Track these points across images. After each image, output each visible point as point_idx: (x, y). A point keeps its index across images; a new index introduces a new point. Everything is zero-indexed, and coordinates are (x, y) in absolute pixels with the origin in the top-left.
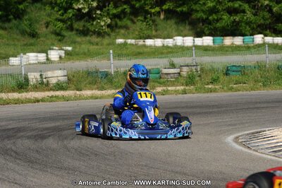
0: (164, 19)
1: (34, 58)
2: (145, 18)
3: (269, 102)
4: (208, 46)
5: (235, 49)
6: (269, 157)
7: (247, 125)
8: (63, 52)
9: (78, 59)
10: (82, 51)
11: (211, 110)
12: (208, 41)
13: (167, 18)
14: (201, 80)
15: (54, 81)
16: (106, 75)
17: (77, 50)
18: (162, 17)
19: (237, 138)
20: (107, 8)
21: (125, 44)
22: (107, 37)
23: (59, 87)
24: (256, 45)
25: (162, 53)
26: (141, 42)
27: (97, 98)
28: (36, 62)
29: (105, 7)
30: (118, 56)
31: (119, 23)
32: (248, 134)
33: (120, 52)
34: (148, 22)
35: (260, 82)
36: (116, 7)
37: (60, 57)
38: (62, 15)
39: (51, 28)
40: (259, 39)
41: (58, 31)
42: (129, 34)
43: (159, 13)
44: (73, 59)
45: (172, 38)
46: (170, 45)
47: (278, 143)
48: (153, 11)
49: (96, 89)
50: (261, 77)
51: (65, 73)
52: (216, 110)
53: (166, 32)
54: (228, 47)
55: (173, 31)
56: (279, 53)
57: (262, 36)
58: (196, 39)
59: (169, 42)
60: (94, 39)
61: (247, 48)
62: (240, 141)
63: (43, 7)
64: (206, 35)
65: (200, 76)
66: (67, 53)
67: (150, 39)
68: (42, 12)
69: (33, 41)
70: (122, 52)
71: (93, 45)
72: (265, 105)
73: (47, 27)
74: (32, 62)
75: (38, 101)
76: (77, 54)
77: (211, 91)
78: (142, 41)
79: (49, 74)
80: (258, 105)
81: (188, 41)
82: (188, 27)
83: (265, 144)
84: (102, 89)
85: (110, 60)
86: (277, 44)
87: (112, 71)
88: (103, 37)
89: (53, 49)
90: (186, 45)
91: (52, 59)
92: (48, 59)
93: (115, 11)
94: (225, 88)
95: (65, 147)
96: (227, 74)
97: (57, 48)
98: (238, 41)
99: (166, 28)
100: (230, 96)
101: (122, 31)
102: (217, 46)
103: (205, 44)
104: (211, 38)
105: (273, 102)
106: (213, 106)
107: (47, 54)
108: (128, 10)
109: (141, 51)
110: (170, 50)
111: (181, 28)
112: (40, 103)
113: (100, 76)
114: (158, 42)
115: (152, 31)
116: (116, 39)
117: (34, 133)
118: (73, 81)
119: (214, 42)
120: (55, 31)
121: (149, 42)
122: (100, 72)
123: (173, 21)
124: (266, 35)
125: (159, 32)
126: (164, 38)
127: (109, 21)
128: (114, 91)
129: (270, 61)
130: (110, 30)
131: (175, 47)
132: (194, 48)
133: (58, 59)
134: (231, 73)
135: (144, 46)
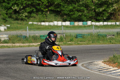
0: (49, 14)
3: (95, 50)
4: (68, 26)
5: (79, 27)
6: (97, 73)
7: (86, 59)
8: (6, 27)
9: (12, 30)
10: (14, 27)
11: (71, 53)
14: (65, 40)
15: (3, 39)
16: (26, 37)
17: (12, 26)
19: (83, 64)
21: (33, 24)
22: (25, 21)
23: (5, 42)
24: (88, 26)
25: (48, 28)
26: (39, 23)
27: (22, 47)
29: (25, 8)
30: (30, 29)
32: (87, 63)
35: (91, 41)
37: (5, 29)
40: (89, 23)
42: (34, 20)
43: (47, 11)
44: (10, 30)
45: (52, 22)
46: (52, 25)
47: (100, 67)
48: (45, 10)
49: (21, 43)
50: (91, 39)
51: (7, 36)
53: (50, 20)
54: (76, 26)
55: (53, 19)
57: (91, 22)
58: (63, 23)
59: (51, 24)
60: (19, 22)
61: (84, 27)
62: (84, 66)
64: (67, 21)
65: (65, 38)
66: (8, 28)
70: (32, 28)
71: (19, 24)
72: (93, 51)
76: (12, 28)
77: (70, 44)
78: (40, 23)
79: (1, 36)
80: (91, 51)
81: (60, 23)
82: (59, 17)
83: (95, 67)
84: (23, 43)
85: (27, 31)
86: (97, 25)
87: (28, 35)
89: (1, 26)
90: (59, 25)
91: (1, 30)
94: (76, 44)
96: (76, 37)
97: (3, 25)
98: (81, 24)
99: (50, 18)
100: (79, 47)
101: (32, 19)
102: (72, 25)
103: (67, 25)
104: (69, 22)
105: (97, 49)
106: (72, 51)
109: (40, 27)
110: (52, 27)
111: (57, 18)
113: (22, 37)
114: (47, 24)
115: (44, 19)
116: (29, 22)
118: (11, 40)
119: (70, 24)
120: (3, 18)
121: (43, 23)
123: (53, 15)
124: (92, 22)
126: (49, 22)
128: (28, 44)
129: (94, 32)
130: (26, 18)
131: (54, 25)
132: (63, 26)
133: (4, 30)
134: (78, 37)
135: (41, 25)
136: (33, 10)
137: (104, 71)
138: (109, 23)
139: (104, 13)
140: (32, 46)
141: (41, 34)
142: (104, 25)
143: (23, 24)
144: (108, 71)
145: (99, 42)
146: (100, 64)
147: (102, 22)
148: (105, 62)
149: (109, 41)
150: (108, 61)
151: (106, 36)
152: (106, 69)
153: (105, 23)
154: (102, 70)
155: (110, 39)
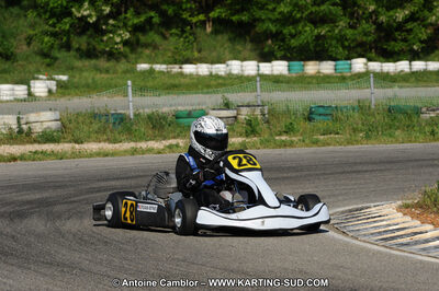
0: (212, 33)
1: (8, 93)
2: (183, 31)
3: (375, 163)
4: (280, 76)
5: (322, 80)
6: (376, 247)
7: (340, 198)
8: (55, 83)
9: (77, 95)
10: (84, 82)
11: (285, 175)
12: (281, 68)
13: (216, 32)
14: (269, 127)
15: (38, 128)
16: (121, 119)
17: (76, 80)
18: (209, 30)
20: (123, 15)
21: (152, 71)
22: (124, 60)
23: (47, 137)
24: (355, 75)
25: (208, 86)
26: (176, 69)
27: (107, 155)
28: (12, 98)
29: (121, 14)
30: (141, 90)
31: (142, 39)
32: (343, 212)
33: (142, 84)
34: (186, 37)
35: (362, 131)
36: (138, 14)
37: (50, 91)
38: (54, 25)
39: (35, 45)
40: (359, 64)
41: (45, 51)
42: (156, 55)
43: (203, 23)
44: (69, 94)
45: (224, 63)
46: (222, 73)
47: (390, 225)
48: (194, 20)
49: (105, 141)
50: (363, 124)
51: (56, 115)
52: (294, 174)
53: (214, 54)
54: (312, 77)
55: (227, 52)
56: (391, 87)
57: (363, 60)
58: (261, 65)
59: (220, 69)
60: (103, 63)
61: (341, 79)
63: (22, 12)
64: (277, 59)
65: (268, 122)
66: (60, 85)
67: (191, 63)
68: (21, 21)
69: (7, 66)
70: (146, 84)
71: (101, 72)
72: (370, 167)
73: (29, 44)
74: (5, 98)
75: (15, 159)
76: (76, 87)
77: (284, 145)
78: (177, 66)
79: (32, 117)
80: (359, 168)
81: (250, 67)
82: (249, 46)
83: (370, 227)
84: (115, 141)
85: (127, 96)
86: (388, 73)
87: (131, 113)
88: (118, 60)
89: (38, 79)
90: (246, 73)
91: (37, 94)
92: (30, 94)
93: (136, 21)
95: (58, 231)
96: (310, 119)
97: (45, 77)
98: (327, 67)
99: (215, 48)
100: (315, 153)
101: (147, 52)
102: (294, 75)
103: (276, 73)
104: (285, 63)
105: (381, 162)
106: (289, 169)
107: (29, 86)
108: (156, 20)
109: (177, 82)
110: (221, 81)
111: (239, 47)
112: (19, 162)
113: (112, 120)
114: (203, 69)
115: (192, 52)
116: (137, 63)
117: (8, 209)
118: (70, 129)
119: (289, 70)
120: (42, 50)
121: (189, 69)
122: (113, 114)
123: (226, 37)
124: (370, 60)
125: (204, 54)
126: (213, 63)
127: (127, 36)
128: (132, 144)
129: (376, 100)
130: (127, 50)
131: (230, 76)
132: (258, 79)
133: (46, 94)
134: (317, 117)
135: (181, 74)
136: (151, 17)
137: (400, 241)
138: (433, 66)
139: (411, 30)
140: (144, 152)
141: (179, 108)
142: (413, 73)
143: (115, 72)
144: (417, 243)
145: (391, 136)
146: (390, 214)
147: (407, 62)
148: (407, 206)
149: (427, 129)
150: (418, 206)
151: (418, 111)
152: (408, 235)
153: (419, 65)
154: (393, 238)
155: (432, 122)
